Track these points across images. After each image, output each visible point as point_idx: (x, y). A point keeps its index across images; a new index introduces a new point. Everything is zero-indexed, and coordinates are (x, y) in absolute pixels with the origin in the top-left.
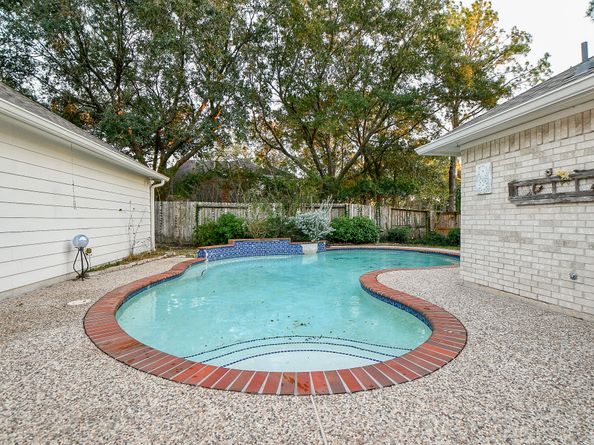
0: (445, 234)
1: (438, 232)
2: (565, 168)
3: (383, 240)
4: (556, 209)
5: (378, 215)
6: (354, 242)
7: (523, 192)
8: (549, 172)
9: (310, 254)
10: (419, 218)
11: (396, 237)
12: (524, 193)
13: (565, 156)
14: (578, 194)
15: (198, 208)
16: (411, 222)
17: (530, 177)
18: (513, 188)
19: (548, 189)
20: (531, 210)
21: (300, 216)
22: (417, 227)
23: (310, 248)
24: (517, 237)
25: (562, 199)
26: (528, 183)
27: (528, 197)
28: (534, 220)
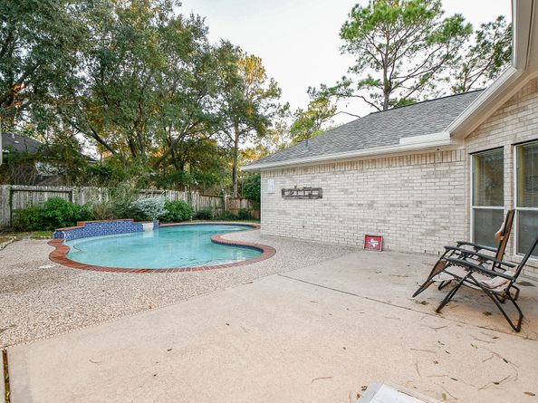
0: (236, 213)
1: (231, 211)
2: (301, 186)
3: (194, 219)
4: (298, 201)
5: (190, 199)
6: (175, 221)
7: (286, 193)
8: (296, 187)
9: (149, 230)
10: (218, 201)
11: (203, 216)
12: (288, 194)
13: (301, 181)
14: (305, 196)
15: (12, 191)
16: (212, 205)
17: (289, 187)
18: (283, 191)
19: (295, 194)
20: (289, 201)
21: (142, 201)
22: (216, 208)
23: (148, 226)
24: (284, 212)
25: (300, 198)
26: (289, 190)
27: (288, 196)
28: (291, 205)
